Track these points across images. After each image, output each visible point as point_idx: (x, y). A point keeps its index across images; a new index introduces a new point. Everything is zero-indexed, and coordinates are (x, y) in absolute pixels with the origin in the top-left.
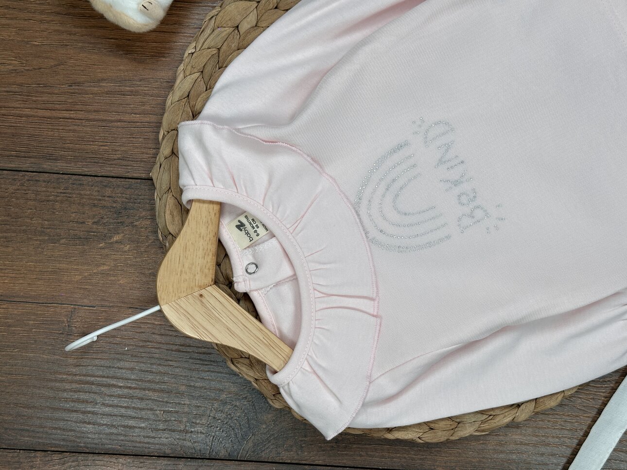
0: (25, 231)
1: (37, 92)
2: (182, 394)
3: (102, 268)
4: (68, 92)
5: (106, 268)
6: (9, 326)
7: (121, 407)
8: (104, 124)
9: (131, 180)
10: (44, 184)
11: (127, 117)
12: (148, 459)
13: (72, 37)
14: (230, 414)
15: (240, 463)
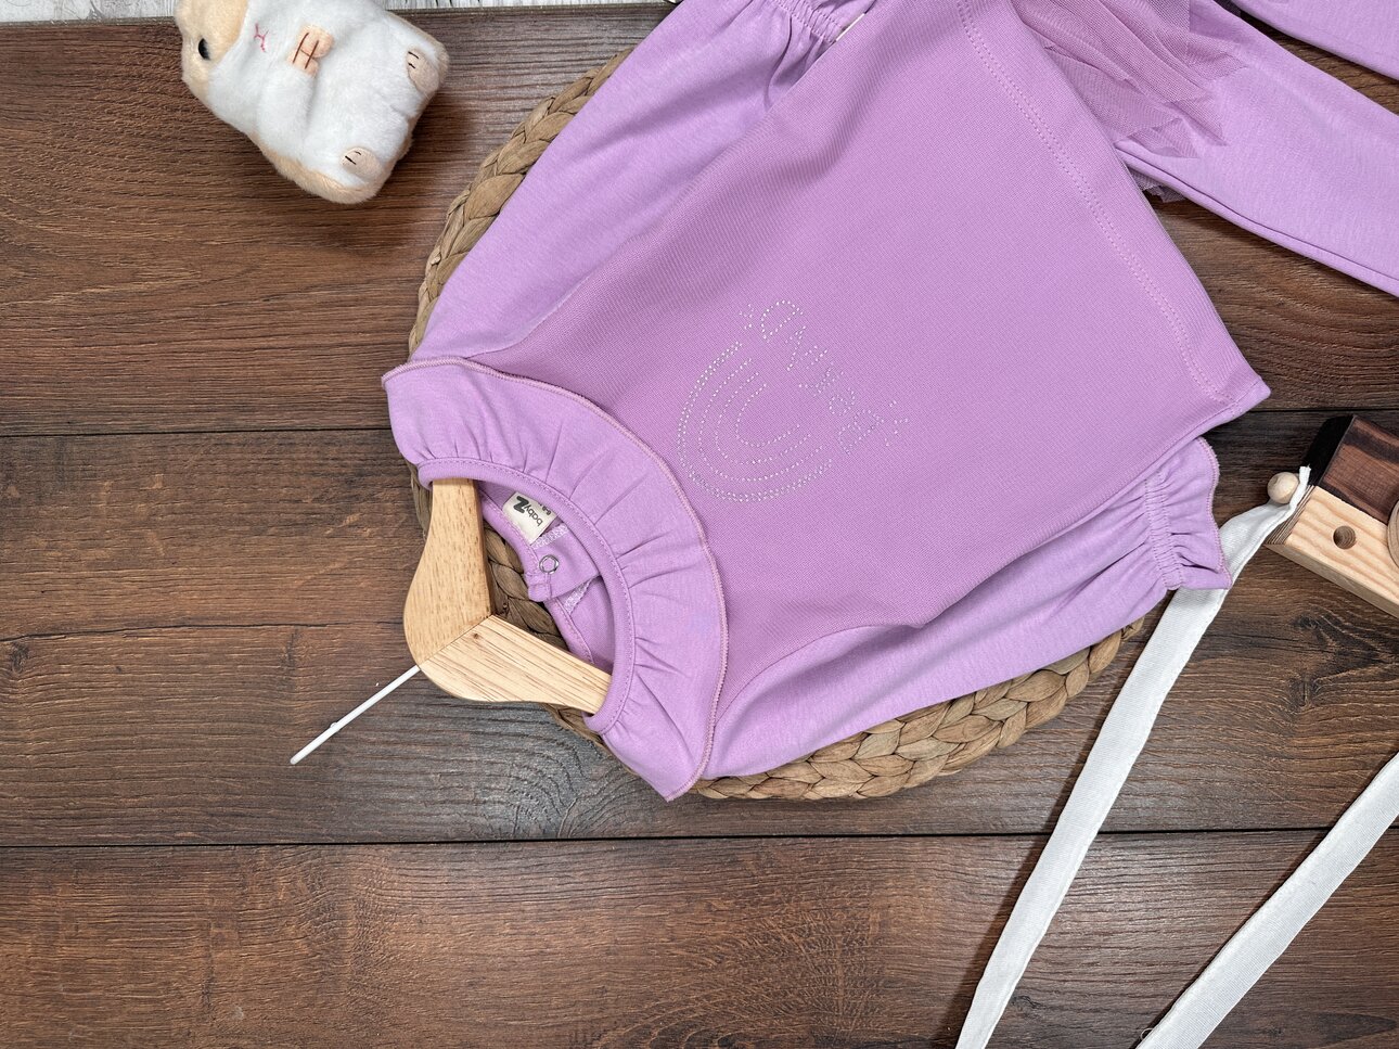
0: (215, 521)
1: (220, 314)
2: (467, 746)
3: (331, 567)
4: (264, 310)
5: (337, 565)
6: (205, 663)
7: (377, 772)
8: (319, 352)
9: (364, 432)
10: (238, 448)
11: (352, 339)
12: (424, 848)
13: (265, 229)
14: (540, 771)
15: (561, 843)
